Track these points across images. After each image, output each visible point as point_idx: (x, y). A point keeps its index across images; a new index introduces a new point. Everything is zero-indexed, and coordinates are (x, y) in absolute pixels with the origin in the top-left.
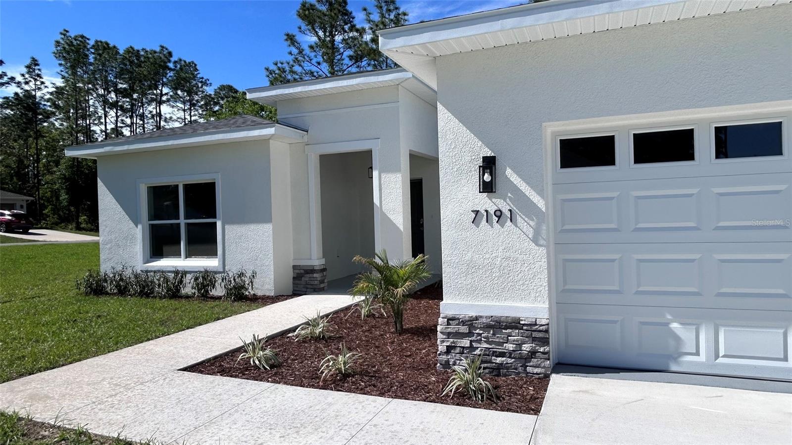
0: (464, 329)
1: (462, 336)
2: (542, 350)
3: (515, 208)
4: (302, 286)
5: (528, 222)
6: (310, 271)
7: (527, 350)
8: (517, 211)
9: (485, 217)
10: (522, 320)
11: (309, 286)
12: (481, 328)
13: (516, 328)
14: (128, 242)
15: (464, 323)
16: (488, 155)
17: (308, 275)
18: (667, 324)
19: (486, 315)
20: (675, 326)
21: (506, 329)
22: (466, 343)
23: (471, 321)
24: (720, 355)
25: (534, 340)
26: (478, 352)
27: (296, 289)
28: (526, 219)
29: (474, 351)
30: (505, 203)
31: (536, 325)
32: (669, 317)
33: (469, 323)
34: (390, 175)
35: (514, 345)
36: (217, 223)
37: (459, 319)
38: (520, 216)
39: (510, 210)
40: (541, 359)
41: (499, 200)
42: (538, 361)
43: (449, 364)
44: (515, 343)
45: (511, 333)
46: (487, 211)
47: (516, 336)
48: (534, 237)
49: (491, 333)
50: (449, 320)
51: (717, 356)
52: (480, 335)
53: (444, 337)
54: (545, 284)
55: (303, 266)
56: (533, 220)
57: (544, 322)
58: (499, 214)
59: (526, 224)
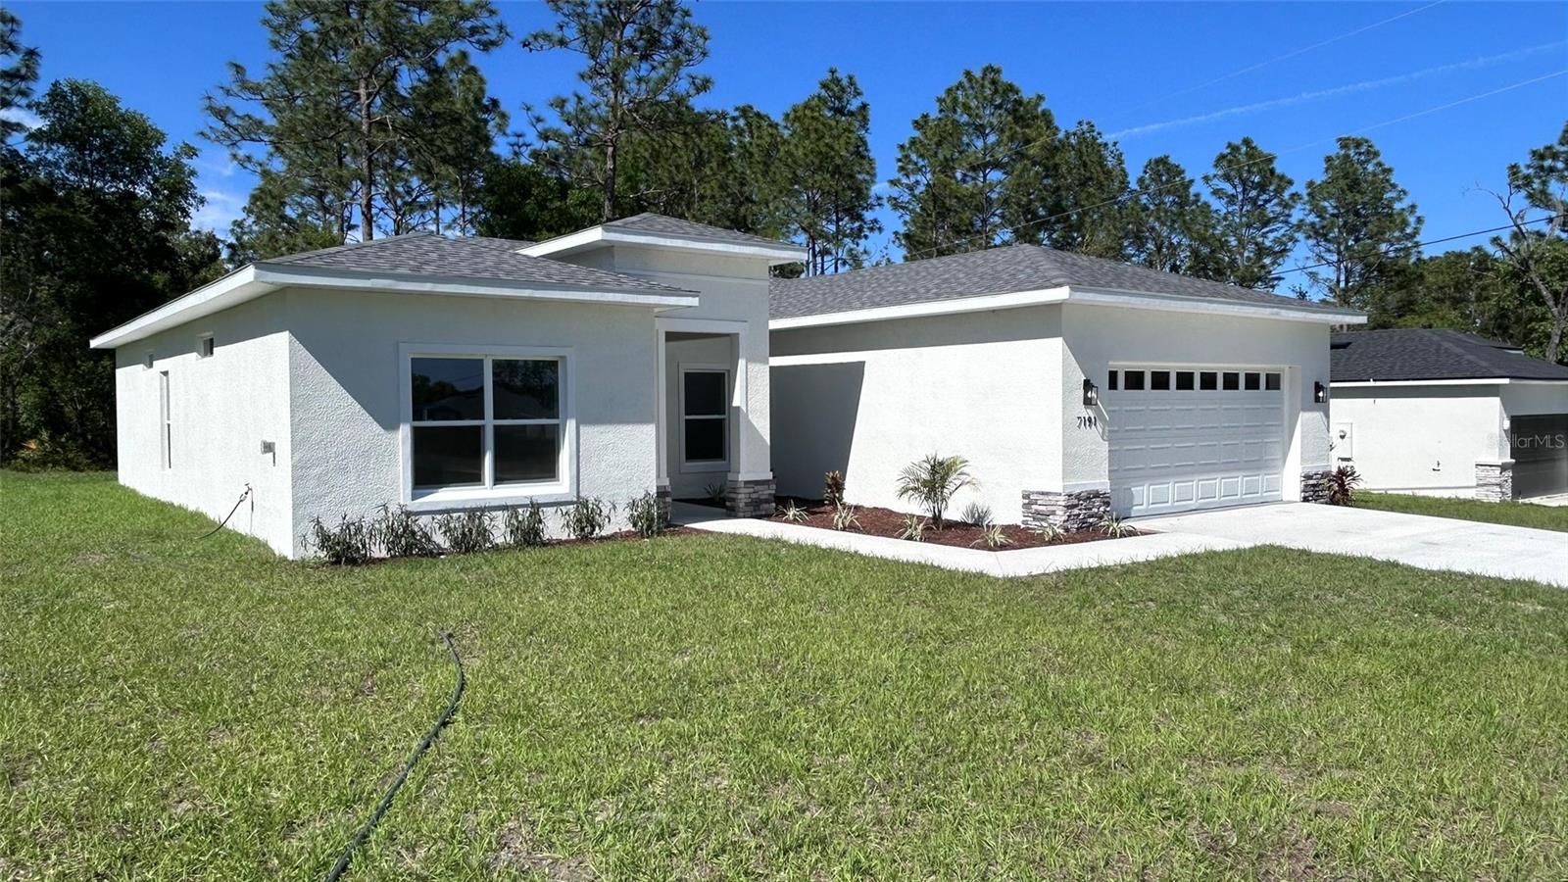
0: (1075, 502)
1: (1074, 507)
3: (1097, 415)
8: (1097, 418)
9: (1084, 422)
10: (1100, 491)
12: (1082, 500)
13: (1097, 497)
15: (1075, 498)
16: (1086, 380)
19: (1085, 490)
21: (1092, 499)
22: (1077, 510)
23: (1078, 495)
25: (1104, 504)
30: (1092, 413)
31: (1105, 493)
36: (567, 425)
37: (1072, 495)
38: (1098, 421)
39: (1094, 418)
41: (1090, 411)
43: (1068, 526)
44: (1097, 507)
45: (1095, 501)
46: (1084, 418)
48: (1103, 435)
49: (1087, 502)
50: (1068, 496)
52: (1082, 504)
53: (1065, 509)
54: (1107, 466)
56: (1103, 424)
57: (1109, 491)
58: (1090, 420)
59: (1100, 427)
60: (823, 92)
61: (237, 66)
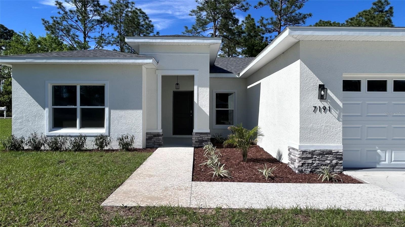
0: (310, 156)
1: (309, 158)
2: (340, 162)
3: (331, 106)
4: (152, 143)
5: (336, 111)
6: (158, 135)
7: (335, 162)
8: (332, 107)
9: (319, 109)
10: (333, 151)
11: (156, 143)
12: (316, 155)
13: (330, 154)
14: (37, 118)
15: (309, 153)
16: (321, 84)
17: (156, 138)
18: (376, 151)
19: (318, 149)
20: (379, 151)
21: (326, 155)
22: (310, 161)
23: (312, 152)
24: (392, 161)
25: (337, 158)
26: (315, 165)
27: (147, 145)
28: (335, 111)
29: (313, 165)
30: (327, 104)
31: (338, 152)
32: (377, 148)
33: (312, 153)
34: (203, 88)
35: (330, 161)
36: (106, 109)
37: (307, 152)
38: (333, 109)
39: (329, 107)
40: (340, 166)
41: (325, 102)
42: (339, 167)
43: (303, 171)
44: (330, 160)
45: (328, 156)
46: (320, 107)
47: (330, 157)
48: (338, 118)
49: (321, 156)
50: (303, 152)
51: (391, 161)
52: (316, 158)
53: (301, 159)
54: (341, 136)
55: (153, 133)
56: (337, 111)
57: (341, 151)
58: (325, 108)
59: (335, 112)
60: (374, 6)
61: (186, 27)
